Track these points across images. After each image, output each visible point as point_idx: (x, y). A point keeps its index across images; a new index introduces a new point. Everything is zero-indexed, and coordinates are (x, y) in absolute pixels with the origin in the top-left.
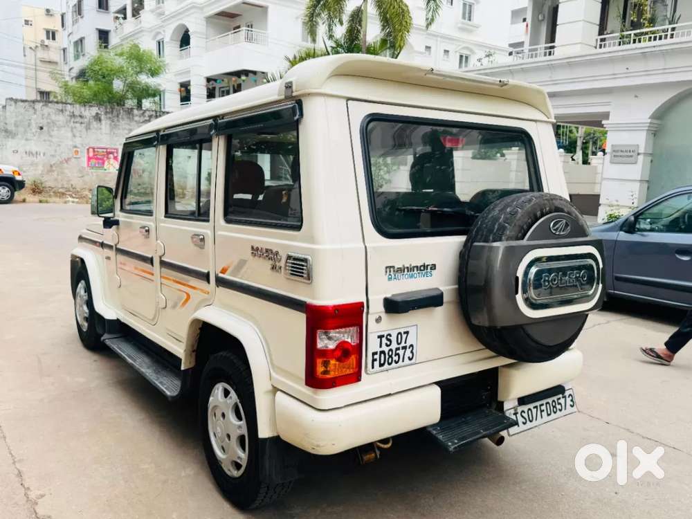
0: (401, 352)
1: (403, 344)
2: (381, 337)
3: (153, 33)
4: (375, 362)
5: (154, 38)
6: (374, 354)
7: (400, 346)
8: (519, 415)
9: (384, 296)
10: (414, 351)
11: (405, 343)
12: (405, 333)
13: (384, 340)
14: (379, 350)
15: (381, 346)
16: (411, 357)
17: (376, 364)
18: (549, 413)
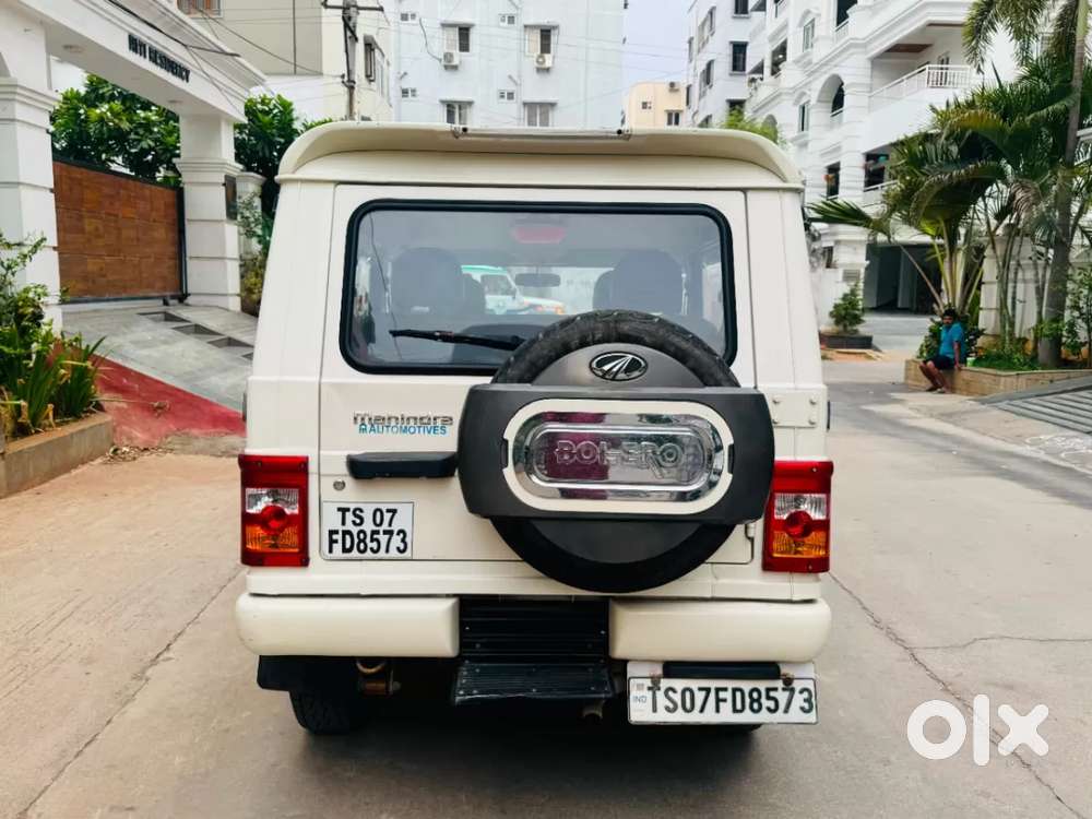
0: (383, 539)
1: (385, 526)
2: (344, 511)
3: (796, 95)
4: (334, 545)
5: (797, 102)
6: (332, 533)
7: (381, 529)
8: (660, 695)
9: (346, 453)
10: (408, 540)
11: (390, 525)
12: (388, 511)
13: (350, 517)
14: (341, 528)
15: (343, 523)
16: (402, 547)
17: (338, 547)
18: (739, 706)
